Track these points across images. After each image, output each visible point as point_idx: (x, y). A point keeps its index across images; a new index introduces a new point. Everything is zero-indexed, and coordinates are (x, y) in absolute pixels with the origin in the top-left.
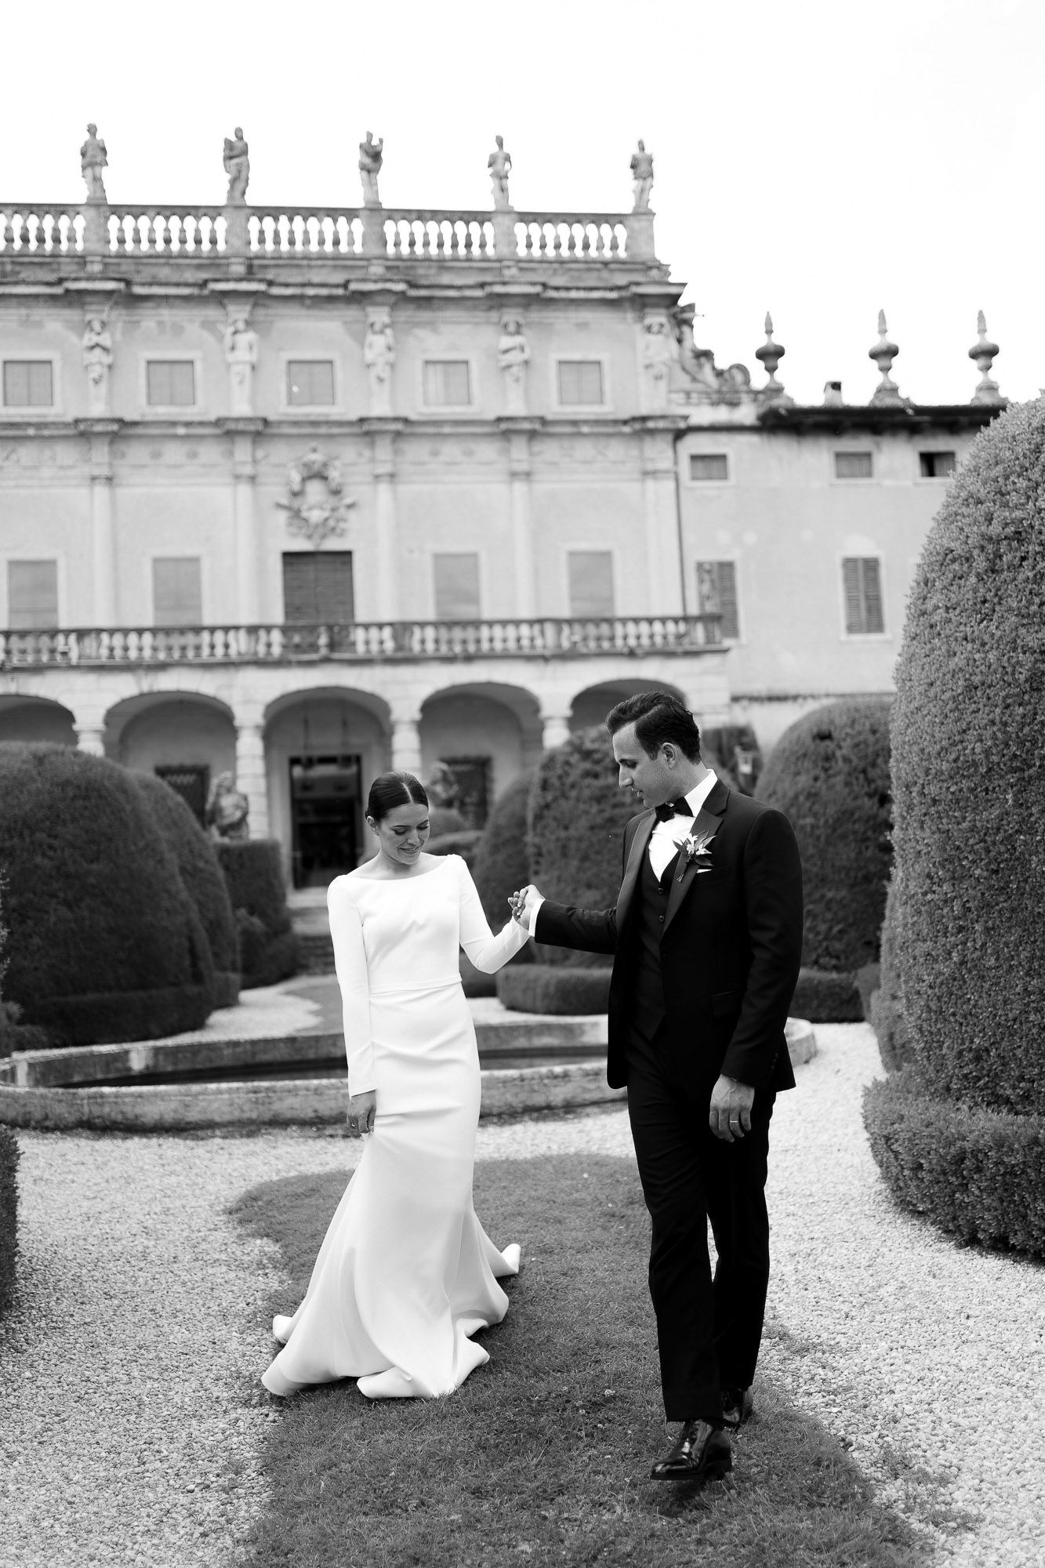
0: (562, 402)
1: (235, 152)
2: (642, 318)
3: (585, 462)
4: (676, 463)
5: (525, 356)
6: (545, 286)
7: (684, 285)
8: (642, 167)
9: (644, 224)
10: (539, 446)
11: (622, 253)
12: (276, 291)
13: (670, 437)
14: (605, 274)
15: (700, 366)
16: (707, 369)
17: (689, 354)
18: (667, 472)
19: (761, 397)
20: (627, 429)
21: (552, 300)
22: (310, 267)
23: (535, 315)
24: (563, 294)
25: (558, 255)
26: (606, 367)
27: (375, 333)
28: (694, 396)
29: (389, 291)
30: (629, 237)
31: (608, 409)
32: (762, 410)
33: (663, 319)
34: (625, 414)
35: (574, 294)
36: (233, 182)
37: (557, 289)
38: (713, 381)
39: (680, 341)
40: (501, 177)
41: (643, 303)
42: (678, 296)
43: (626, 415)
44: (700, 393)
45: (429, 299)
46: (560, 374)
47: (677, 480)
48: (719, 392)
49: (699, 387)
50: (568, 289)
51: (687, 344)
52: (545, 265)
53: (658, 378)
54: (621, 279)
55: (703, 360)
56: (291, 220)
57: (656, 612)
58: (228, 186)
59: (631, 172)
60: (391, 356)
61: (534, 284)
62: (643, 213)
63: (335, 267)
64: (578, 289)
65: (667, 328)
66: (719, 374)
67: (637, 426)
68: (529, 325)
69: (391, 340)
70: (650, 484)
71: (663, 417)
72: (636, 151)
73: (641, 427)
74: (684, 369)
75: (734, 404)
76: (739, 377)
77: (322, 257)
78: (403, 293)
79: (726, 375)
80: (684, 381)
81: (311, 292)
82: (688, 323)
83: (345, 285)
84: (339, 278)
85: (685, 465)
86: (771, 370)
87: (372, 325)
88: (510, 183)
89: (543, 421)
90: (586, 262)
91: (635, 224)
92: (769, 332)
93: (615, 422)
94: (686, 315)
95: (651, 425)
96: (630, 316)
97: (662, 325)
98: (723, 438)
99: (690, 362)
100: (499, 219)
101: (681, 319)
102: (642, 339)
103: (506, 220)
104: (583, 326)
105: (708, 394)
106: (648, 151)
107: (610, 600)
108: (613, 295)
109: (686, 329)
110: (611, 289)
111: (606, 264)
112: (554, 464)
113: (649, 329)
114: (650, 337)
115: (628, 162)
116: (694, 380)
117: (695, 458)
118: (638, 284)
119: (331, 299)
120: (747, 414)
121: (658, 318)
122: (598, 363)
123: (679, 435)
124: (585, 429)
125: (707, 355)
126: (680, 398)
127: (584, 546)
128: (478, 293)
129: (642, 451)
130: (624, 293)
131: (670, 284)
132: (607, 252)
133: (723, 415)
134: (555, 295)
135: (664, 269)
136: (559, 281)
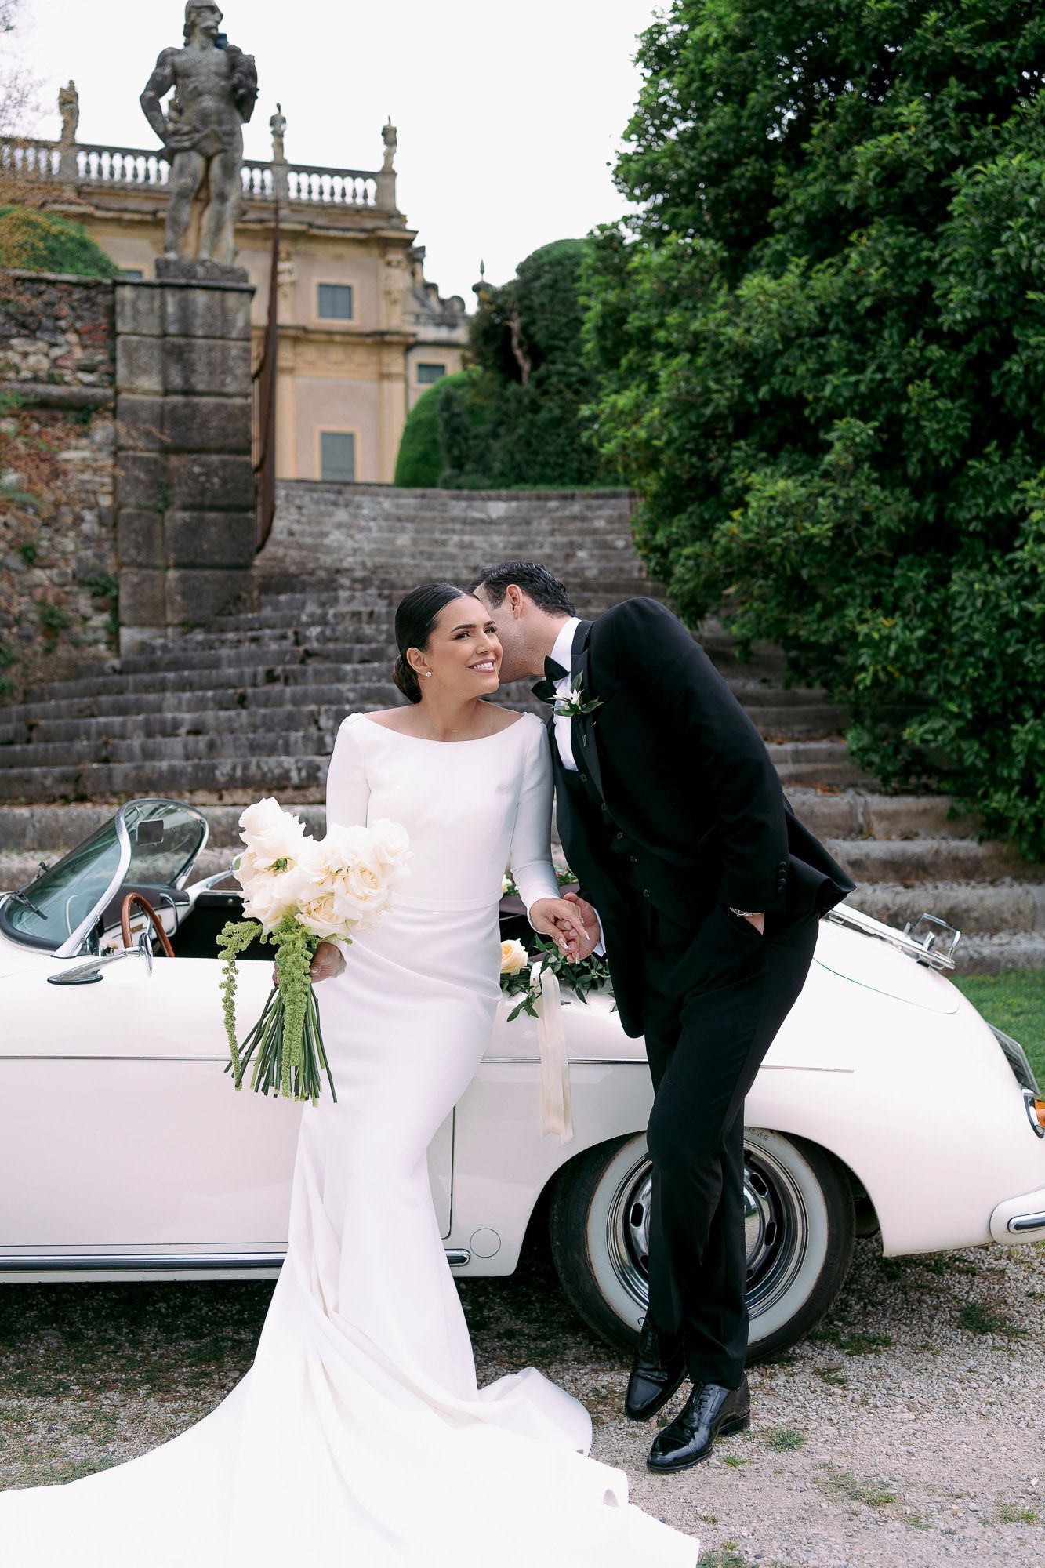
0: (321, 315)
1: (69, 101)
2: (383, 255)
3: (335, 363)
4: (406, 367)
5: (294, 277)
6: (310, 225)
7: (416, 233)
8: (389, 136)
9: (389, 181)
10: (301, 349)
11: (371, 202)
12: (99, 214)
13: (402, 349)
14: (357, 218)
15: (428, 296)
16: (432, 300)
17: (419, 285)
18: (397, 376)
20: (369, 340)
21: (315, 236)
22: (126, 196)
23: (302, 246)
24: (324, 232)
25: (321, 200)
26: (356, 292)
28: (422, 320)
30: (377, 191)
31: (356, 323)
33: (399, 257)
34: (368, 329)
35: (332, 233)
36: (65, 122)
37: (320, 228)
38: (437, 307)
39: (413, 274)
40: (278, 135)
41: (386, 244)
42: (412, 240)
44: (427, 316)
46: (320, 294)
47: (406, 380)
48: (441, 316)
49: (426, 311)
50: (328, 228)
51: (418, 278)
52: (309, 210)
53: (395, 302)
54: (369, 224)
55: (430, 291)
56: (112, 156)
58: (61, 126)
59: (381, 139)
61: (301, 223)
62: (387, 173)
63: (146, 198)
64: (334, 228)
65: (403, 265)
66: (442, 302)
67: (378, 338)
68: (298, 253)
70: (386, 385)
71: (397, 333)
72: (385, 123)
73: (380, 340)
74: (416, 297)
75: (452, 326)
76: (457, 306)
77: (136, 189)
79: (447, 304)
80: (414, 306)
81: (127, 216)
82: (420, 261)
83: (155, 213)
84: (148, 206)
85: (413, 373)
88: (286, 140)
89: (305, 330)
90: (342, 208)
91: (382, 181)
92: (482, 272)
93: (361, 334)
94: (418, 255)
95: (388, 338)
96: (375, 252)
97: (399, 262)
98: (444, 352)
99: (421, 292)
100: (276, 169)
101: (415, 257)
102: (384, 272)
103: (281, 170)
104: (338, 257)
105: (432, 318)
106: (393, 125)
107: (352, 470)
108: (362, 236)
109: (418, 265)
110: (363, 230)
111: (358, 211)
112: (312, 363)
113: (389, 264)
114: (389, 270)
116: (423, 305)
117: (421, 366)
118: (382, 229)
119: (141, 223)
120: (461, 334)
121: (396, 256)
122: (349, 288)
123: (409, 348)
124: (337, 338)
125: (433, 287)
126: (411, 319)
127: (333, 428)
128: (257, 227)
129: (380, 358)
130: (371, 235)
131: (406, 231)
132: (360, 201)
133: (443, 334)
134: (315, 232)
135: (402, 218)
136: (321, 221)
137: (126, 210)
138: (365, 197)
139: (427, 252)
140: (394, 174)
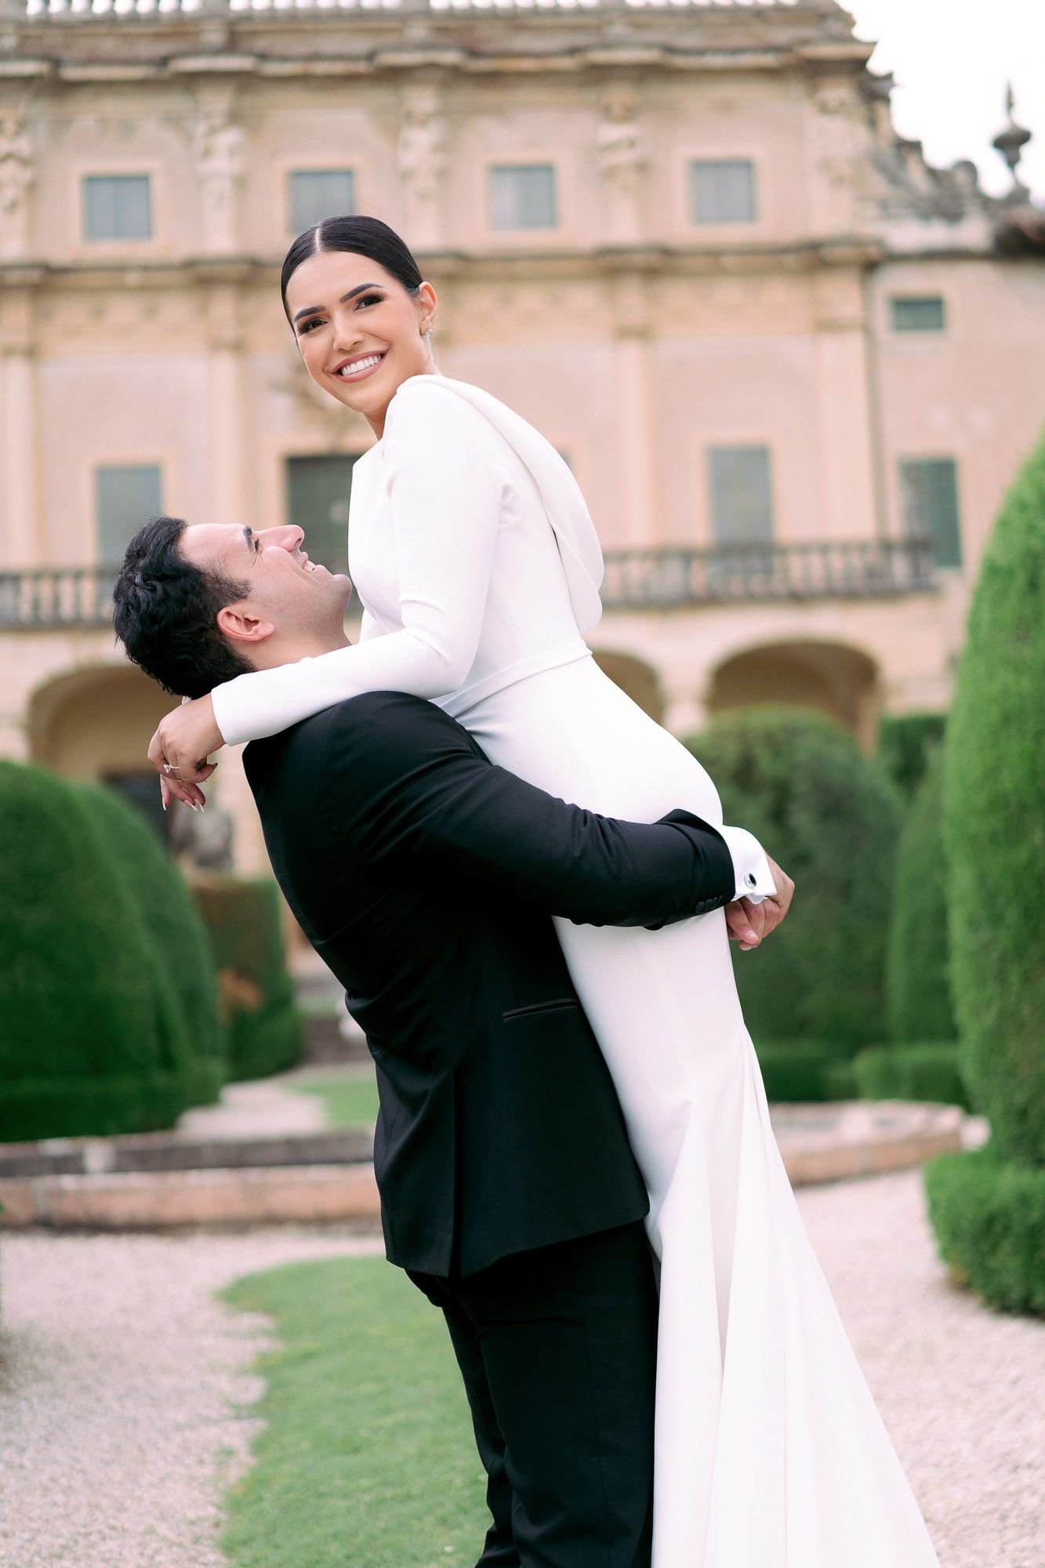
0: (694, 220)
2: (812, 95)
3: (728, 310)
4: (867, 309)
5: (639, 156)
6: (670, 50)
7: (874, 44)
10: (659, 289)
12: (273, 68)
13: (856, 272)
14: (759, 28)
15: (902, 161)
16: (914, 168)
17: (884, 145)
18: (852, 324)
19: (997, 208)
20: (792, 262)
21: (679, 73)
22: (318, 31)
23: (653, 90)
24: (695, 61)
26: (762, 170)
27: (414, 126)
28: (894, 207)
29: (437, 64)
31: (762, 232)
32: (997, 227)
33: (845, 93)
35: (711, 59)
37: (685, 52)
38: (923, 185)
39: (872, 123)
41: (814, 71)
42: (866, 60)
43: (791, 241)
44: (902, 202)
45: (497, 73)
46: (693, 180)
47: (867, 330)
48: (932, 202)
49: (900, 193)
50: (700, 52)
51: (883, 127)
52: (667, 19)
54: (782, 35)
55: (907, 153)
60: (440, 160)
61: (649, 46)
63: (356, 30)
64: (715, 51)
65: (852, 108)
66: (933, 173)
67: (808, 256)
68: (646, 107)
69: (438, 136)
70: (828, 341)
71: (845, 241)
73: (813, 258)
74: (880, 168)
75: (953, 216)
76: (963, 179)
77: (337, 14)
78: (458, 66)
79: (943, 178)
80: (878, 185)
81: (321, 68)
82: (886, 99)
83: (370, 56)
84: (361, 45)
85: (882, 315)
86: (1012, 162)
87: (410, 115)
89: (665, 250)
93: (773, 250)
94: (880, 90)
95: (827, 253)
96: (795, 89)
97: (843, 103)
98: (940, 271)
99: (889, 158)
101: (875, 93)
102: (815, 125)
104: (726, 107)
105: (914, 204)
107: (768, 518)
108: (769, 60)
109: (880, 107)
110: (771, 50)
111: (761, 14)
112: (683, 315)
113: (823, 109)
116: (895, 181)
117: (897, 304)
118: (806, 42)
119: (349, 80)
120: (975, 232)
121: (839, 92)
122: (748, 165)
123: (870, 267)
124: (729, 262)
125: (915, 147)
126: (872, 211)
127: (729, 437)
128: (568, 63)
129: (816, 294)
130: (786, 57)
131: (852, 40)
133: (937, 234)
134: (680, 61)
135: (847, 20)
136: (690, 40)
137: (316, 57)
139: (896, 78)
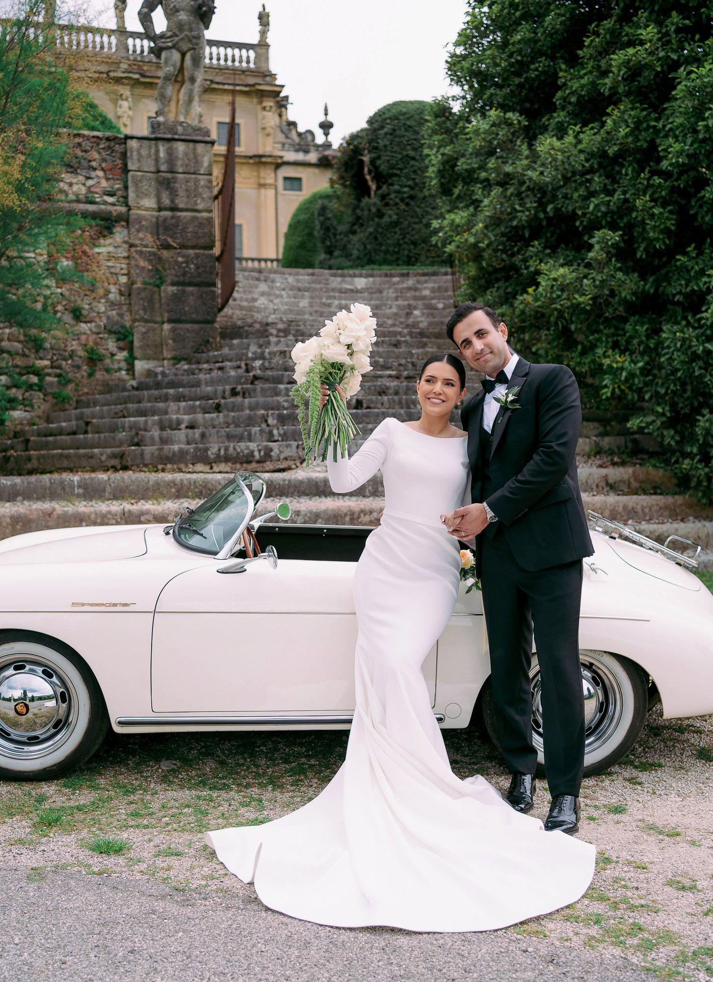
0: (219, 144)
2: (261, 102)
4: (276, 180)
6: (212, 81)
7: (283, 86)
8: (264, 18)
9: (264, 51)
11: (252, 65)
13: (273, 167)
14: (243, 77)
15: (290, 130)
16: (294, 133)
17: (284, 123)
18: (271, 185)
19: (320, 149)
20: (251, 161)
21: (214, 90)
22: (89, 61)
24: (221, 87)
25: (219, 64)
26: (243, 127)
27: (122, 100)
28: (287, 146)
29: (130, 78)
30: (256, 58)
31: (243, 149)
32: (320, 156)
33: (272, 104)
35: (226, 87)
36: (47, 9)
37: (218, 83)
38: (296, 139)
39: (280, 116)
41: (262, 95)
42: (280, 92)
43: (251, 154)
44: (290, 144)
45: (151, 83)
46: (218, 128)
47: (276, 189)
48: (299, 144)
49: (289, 141)
50: (224, 84)
51: (284, 118)
52: (212, 70)
53: (268, 135)
54: (251, 81)
55: (292, 127)
57: (264, 256)
59: (258, 21)
60: (131, 113)
62: (262, 46)
63: (102, 62)
64: (229, 84)
65: (274, 109)
66: (300, 135)
67: (257, 160)
69: (131, 104)
70: (263, 191)
71: (270, 156)
72: (261, 9)
73: (259, 161)
74: (282, 131)
75: (307, 152)
76: (309, 138)
77: (95, 55)
78: (138, 79)
79: (303, 136)
80: (281, 137)
81: (90, 75)
82: (285, 107)
83: (108, 73)
84: (104, 68)
85: (280, 183)
86: (326, 134)
87: (121, 95)
90: (233, 70)
91: (260, 51)
92: (326, 114)
93: (246, 157)
94: (284, 103)
95: (264, 160)
96: (255, 100)
97: (271, 107)
98: (300, 169)
99: (285, 128)
101: (282, 104)
102: (261, 114)
105: (293, 145)
106: (267, 11)
107: (241, 249)
108: (247, 89)
109: (283, 110)
110: (246, 86)
111: (243, 72)
113: (264, 108)
114: (265, 113)
115: (257, 15)
116: (287, 137)
117: (286, 179)
118: (260, 84)
119: (100, 80)
120: (313, 157)
121: (269, 103)
122: (238, 125)
123: (278, 166)
125: (293, 124)
126: (279, 146)
129: (259, 173)
130: (252, 89)
131: (276, 85)
132: (244, 65)
133: (300, 157)
134: (215, 86)
135: (273, 76)
136: (218, 79)
138: (248, 62)
139: (290, 100)
140: (267, 46)
